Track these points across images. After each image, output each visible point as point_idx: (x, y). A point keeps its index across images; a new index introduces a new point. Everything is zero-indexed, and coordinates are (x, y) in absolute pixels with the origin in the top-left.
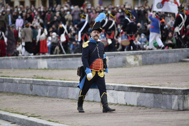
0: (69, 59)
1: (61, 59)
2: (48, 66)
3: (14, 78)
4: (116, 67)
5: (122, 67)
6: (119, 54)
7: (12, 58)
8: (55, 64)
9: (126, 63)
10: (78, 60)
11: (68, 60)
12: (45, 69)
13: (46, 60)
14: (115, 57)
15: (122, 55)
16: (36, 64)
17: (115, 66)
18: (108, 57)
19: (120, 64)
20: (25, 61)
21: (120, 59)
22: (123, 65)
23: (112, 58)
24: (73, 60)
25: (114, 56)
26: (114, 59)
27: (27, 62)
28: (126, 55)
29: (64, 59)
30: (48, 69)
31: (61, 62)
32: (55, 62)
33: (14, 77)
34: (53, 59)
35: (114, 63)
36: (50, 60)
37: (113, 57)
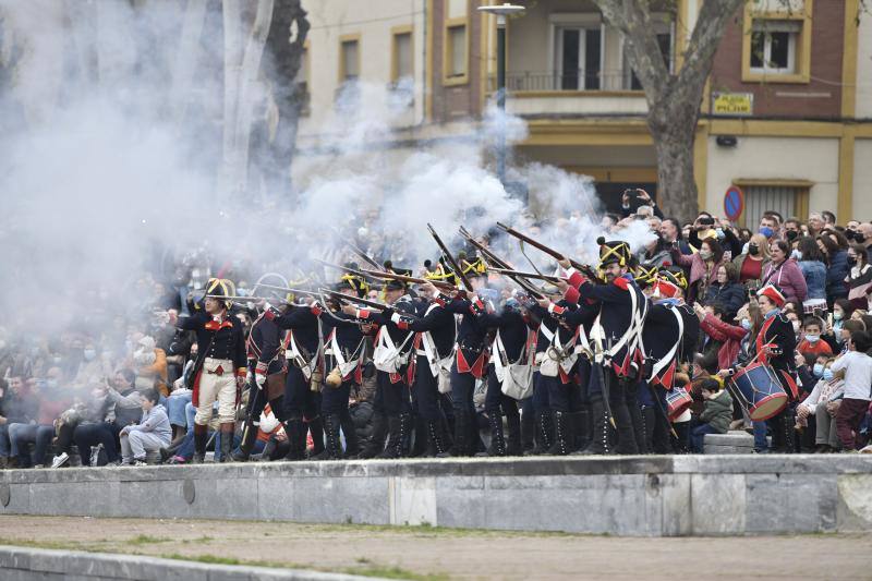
0: (547, 480)
1: (505, 480)
2: (440, 511)
3: (257, 570)
4: (784, 533)
5: (817, 533)
6: (804, 466)
7: (264, 468)
8: (474, 504)
9: (840, 513)
10: (591, 487)
11: (541, 486)
12: (426, 526)
13: (430, 480)
14: (783, 480)
15: (819, 471)
16: (381, 501)
17: (779, 527)
18: (746, 479)
19: (812, 516)
20: (329, 484)
21: (807, 491)
22: (824, 524)
23: (766, 481)
24: (564, 487)
25: (778, 475)
26: (774, 489)
27: (337, 489)
28: (841, 473)
29: (522, 480)
30: (439, 528)
31: (506, 497)
32: (476, 495)
33: (262, 564)
34: (474, 480)
35: (774, 513)
36: (450, 480)
37: (773, 477)
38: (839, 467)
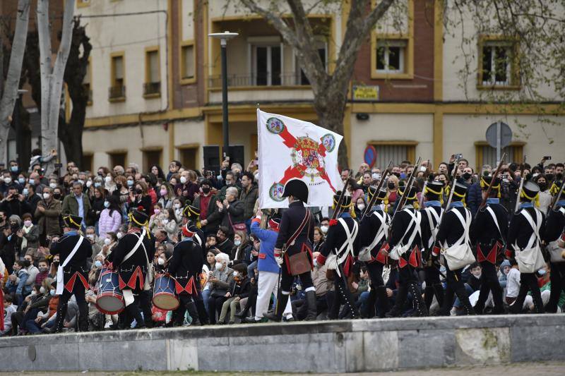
0: (270, 338)
1: (243, 339)
2: (200, 360)
4: (422, 368)
5: (443, 367)
6: (433, 324)
7: (82, 336)
8: (223, 355)
9: (457, 353)
10: (299, 342)
11: (266, 343)
12: (191, 370)
13: (193, 341)
14: (421, 334)
15: (444, 327)
16: (161, 355)
17: (420, 364)
18: (398, 335)
19: (439, 356)
20: (126, 345)
21: (436, 341)
22: (448, 361)
23: (411, 335)
24: (281, 343)
25: (418, 331)
26: (416, 340)
27: (131, 348)
28: (457, 328)
29: (254, 339)
30: (200, 372)
31: (243, 350)
32: (224, 349)
34: (223, 340)
35: (416, 355)
36: (206, 340)
37: (415, 332)
38: (456, 324)
